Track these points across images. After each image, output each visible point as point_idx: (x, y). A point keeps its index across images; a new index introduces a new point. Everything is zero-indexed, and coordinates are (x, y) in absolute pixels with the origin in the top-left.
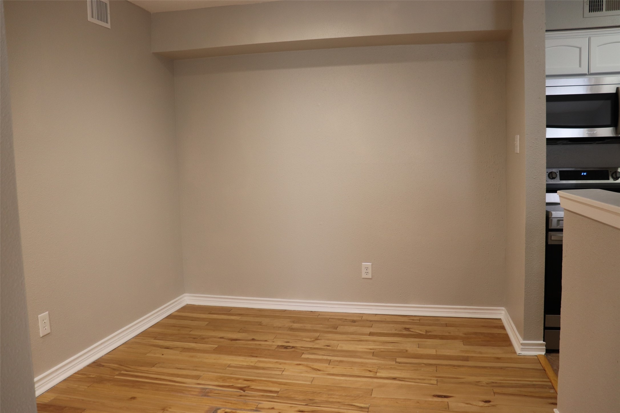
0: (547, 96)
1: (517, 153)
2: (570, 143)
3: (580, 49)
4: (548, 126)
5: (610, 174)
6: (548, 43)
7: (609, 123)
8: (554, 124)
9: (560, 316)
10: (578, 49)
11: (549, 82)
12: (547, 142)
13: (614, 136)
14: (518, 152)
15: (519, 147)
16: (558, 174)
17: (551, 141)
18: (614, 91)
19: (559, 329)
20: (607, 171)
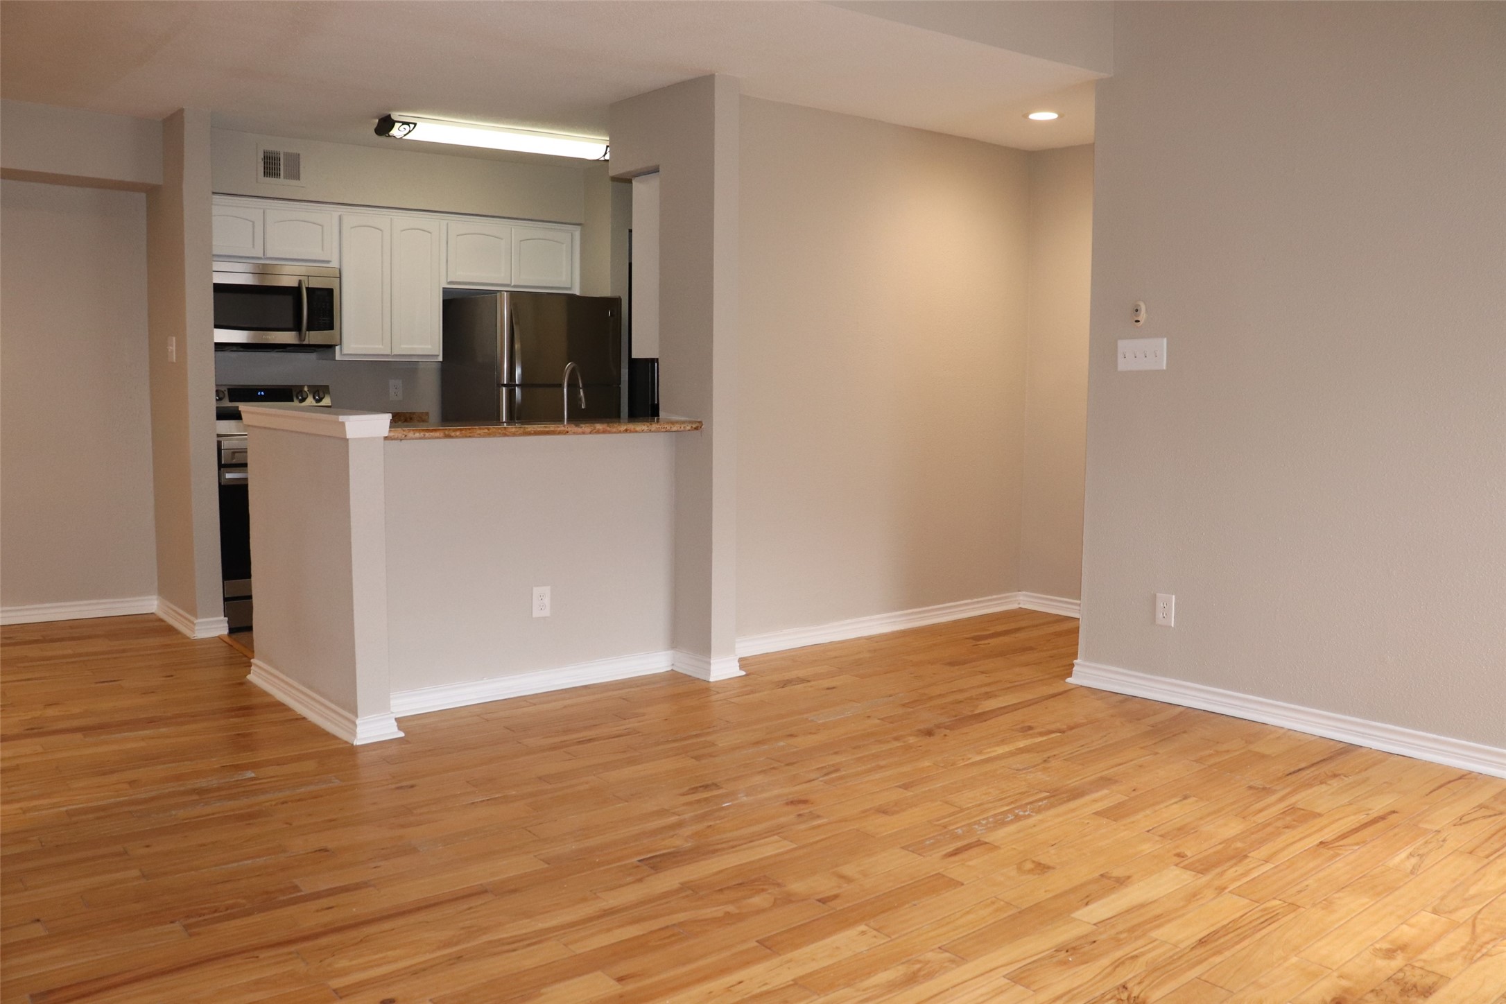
0: (214, 284)
1: (173, 363)
2: (241, 349)
3: (253, 223)
4: (217, 326)
5: (294, 394)
6: (215, 210)
7: (291, 326)
8: (222, 324)
9: (251, 581)
10: (251, 223)
11: (217, 266)
12: (215, 348)
13: (297, 342)
14: (175, 361)
15: (176, 354)
16: (226, 393)
17: (220, 347)
18: (296, 285)
19: (250, 597)
20: (291, 390)
